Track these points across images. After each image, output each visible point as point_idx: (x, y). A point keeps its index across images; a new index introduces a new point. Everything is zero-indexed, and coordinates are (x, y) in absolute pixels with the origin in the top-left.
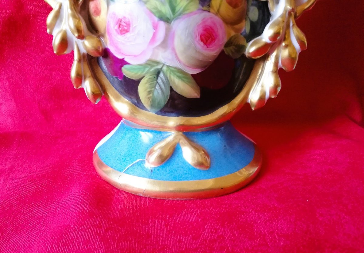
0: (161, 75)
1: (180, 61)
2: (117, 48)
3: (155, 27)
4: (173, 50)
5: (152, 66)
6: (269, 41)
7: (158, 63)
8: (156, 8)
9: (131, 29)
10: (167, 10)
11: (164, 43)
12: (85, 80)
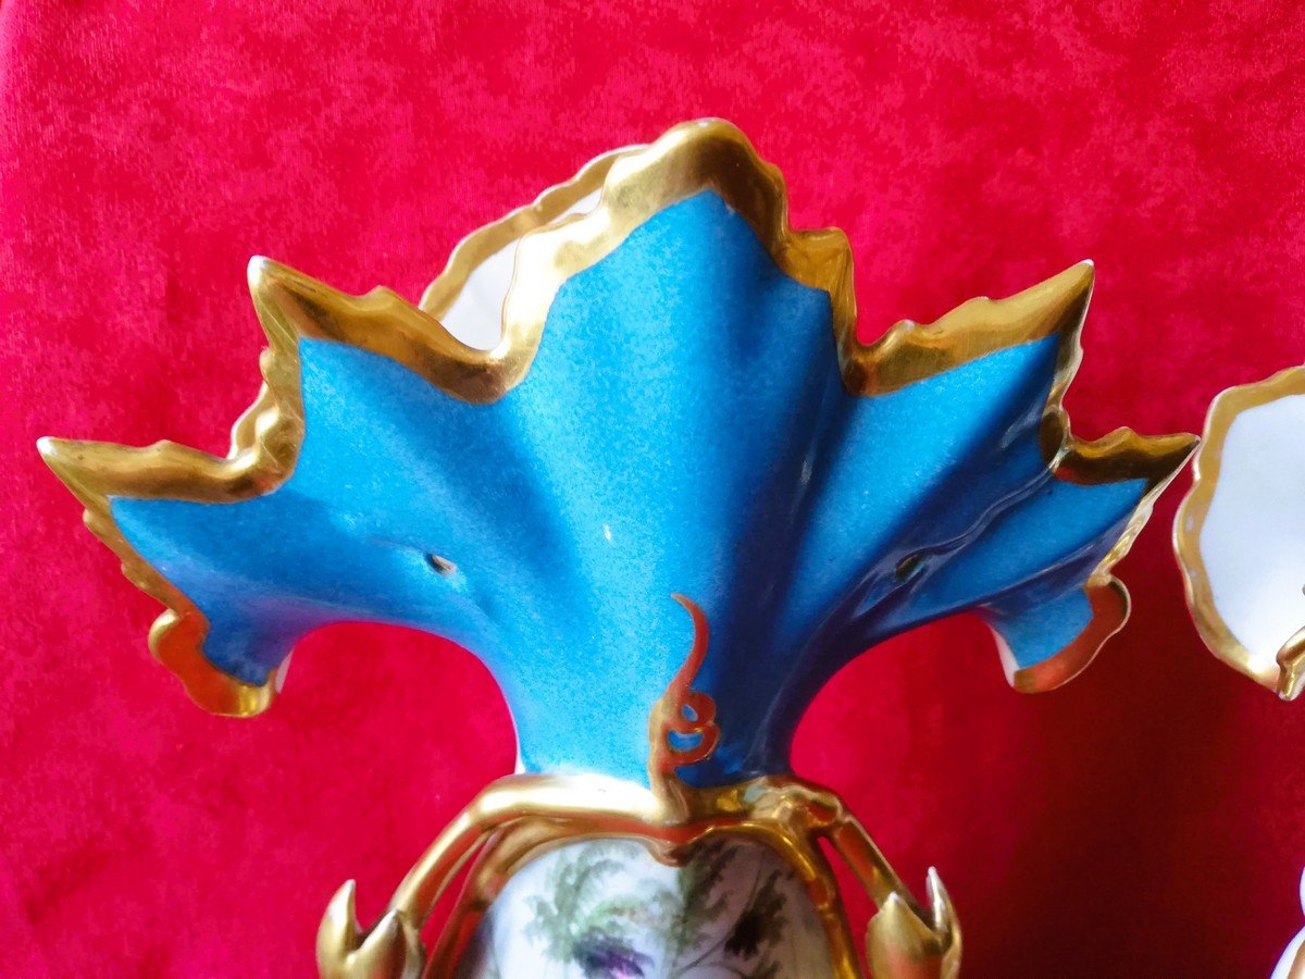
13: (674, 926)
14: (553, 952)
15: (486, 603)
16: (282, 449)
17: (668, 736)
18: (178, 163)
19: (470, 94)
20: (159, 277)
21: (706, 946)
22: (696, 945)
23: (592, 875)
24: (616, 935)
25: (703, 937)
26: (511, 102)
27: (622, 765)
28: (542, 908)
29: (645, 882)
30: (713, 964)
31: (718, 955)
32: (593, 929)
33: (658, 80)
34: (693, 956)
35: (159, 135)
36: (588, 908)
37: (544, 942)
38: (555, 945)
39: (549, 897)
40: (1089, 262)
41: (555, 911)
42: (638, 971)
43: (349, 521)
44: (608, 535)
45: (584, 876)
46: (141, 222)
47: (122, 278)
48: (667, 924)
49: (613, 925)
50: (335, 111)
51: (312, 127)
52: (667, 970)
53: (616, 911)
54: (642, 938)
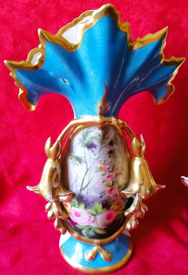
0: (92, 229)
1: (99, 226)
2: (74, 219)
3: (90, 217)
4: (97, 223)
5: (88, 227)
6: (132, 212)
7: (91, 226)
8: (91, 212)
9: (81, 216)
10: (94, 213)
11: (93, 222)
12: (60, 228)
13: (101, 140)
14: (82, 146)
15: (72, 87)
16: (42, 61)
17: (101, 108)
20: (12, 39)
21: (106, 144)
22: (104, 144)
23: (88, 133)
24: (92, 142)
25: (105, 142)
26: (73, 3)
27: (93, 114)
28: (80, 140)
29: (97, 133)
30: (107, 147)
31: (108, 146)
32: (89, 142)
34: (104, 145)
36: (88, 138)
37: (81, 145)
38: (83, 145)
39: (81, 138)
40: (167, 27)
41: (82, 140)
42: (96, 148)
43: (51, 74)
44: (92, 74)
45: (87, 133)
46: (8, 29)
47: (6, 39)
48: (100, 140)
49: (92, 140)
50: (41, 6)
51: (37, 9)
52: (100, 147)
53: (92, 138)
54: (96, 142)
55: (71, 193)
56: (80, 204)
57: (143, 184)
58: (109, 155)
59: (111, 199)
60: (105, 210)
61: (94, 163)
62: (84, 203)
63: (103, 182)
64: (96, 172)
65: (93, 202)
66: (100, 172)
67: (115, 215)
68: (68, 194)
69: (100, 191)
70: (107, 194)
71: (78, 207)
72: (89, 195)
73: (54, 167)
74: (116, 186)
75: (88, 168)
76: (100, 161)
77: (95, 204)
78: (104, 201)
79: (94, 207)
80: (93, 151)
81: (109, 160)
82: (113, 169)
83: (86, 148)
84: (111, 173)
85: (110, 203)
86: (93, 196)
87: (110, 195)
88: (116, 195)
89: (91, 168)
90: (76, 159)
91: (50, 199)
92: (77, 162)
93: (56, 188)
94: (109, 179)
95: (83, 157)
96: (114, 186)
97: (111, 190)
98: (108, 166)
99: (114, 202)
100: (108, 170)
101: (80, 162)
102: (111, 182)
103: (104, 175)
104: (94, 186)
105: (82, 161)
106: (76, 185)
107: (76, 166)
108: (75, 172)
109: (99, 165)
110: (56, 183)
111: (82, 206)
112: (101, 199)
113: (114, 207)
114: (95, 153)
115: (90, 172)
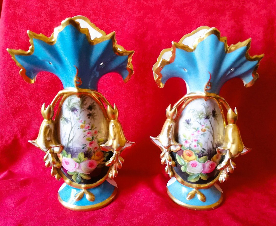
0: (78, 175)
1: (83, 172)
2: (65, 167)
3: (76, 164)
4: (81, 169)
5: (76, 173)
6: (111, 163)
7: (77, 172)
8: (76, 160)
9: (69, 164)
10: (79, 161)
11: (79, 168)
12: (55, 175)
13: (80, 106)
14: (68, 110)
15: (56, 68)
16: (32, 50)
17: (76, 82)
18: (28, 16)
19: (68, 6)
21: (85, 108)
22: (83, 108)
24: (74, 107)
27: (73, 86)
28: (67, 105)
29: (77, 100)
30: (86, 111)
32: (72, 106)
33: (95, 4)
34: (83, 109)
35: (25, 12)
36: (71, 104)
37: (67, 109)
39: (67, 104)
42: (77, 111)
45: (70, 100)
49: (74, 106)
50: (49, 8)
51: (46, 11)
52: (80, 111)
53: (74, 104)
54: (77, 107)
55: (60, 145)
56: (68, 154)
57: (114, 139)
58: (88, 117)
59: (91, 150)
60: (86, 159)
61: (77, 122)
62: (70, 153)
63: (84, 137)
64: (78, 129)
65: (77, 152)
66: (81, 129)
67: (96, 164)
68: (58, 146)
69: (82, 144)
70: (88, 146)
71: (66, 157)
72: (74, 146)
73: (47, 125)
74: (95, 141)
75: (73, 126)
76: (81, 121)
77: (79, 154)
78: (85, 151)
79: (78, 156)
80: (75, 114)
81: (88, 121)
82: (92, 127)
83: (70, 111)
84: (91, 131)
85: (91, 153)
86: (77, 148)
87: (91, 148)
88: (96, 148)
89: (75, 126)
90: (64, 120)
91: (44, 148)
92: (65, 122)
93: (49, 141)
94: (89, 135)
95: (69, 118)
96: (93, 140)
97: (91, 144)
98: (87, 125)
99: (94, 153)
100: (88, 128)
101: (67, 122)
102: (91, 137)
103: (84, 132)
104: (77, 140)
105: (68, 121)
106: (65, 139)
107: (65, 125)
108: (64, 129)
109: (81, 124)
110: (48, 137)
111: (70, 155)
112: (83, 150)
113: (94, 157)
114: (77, 115)
115: (74, 129)
